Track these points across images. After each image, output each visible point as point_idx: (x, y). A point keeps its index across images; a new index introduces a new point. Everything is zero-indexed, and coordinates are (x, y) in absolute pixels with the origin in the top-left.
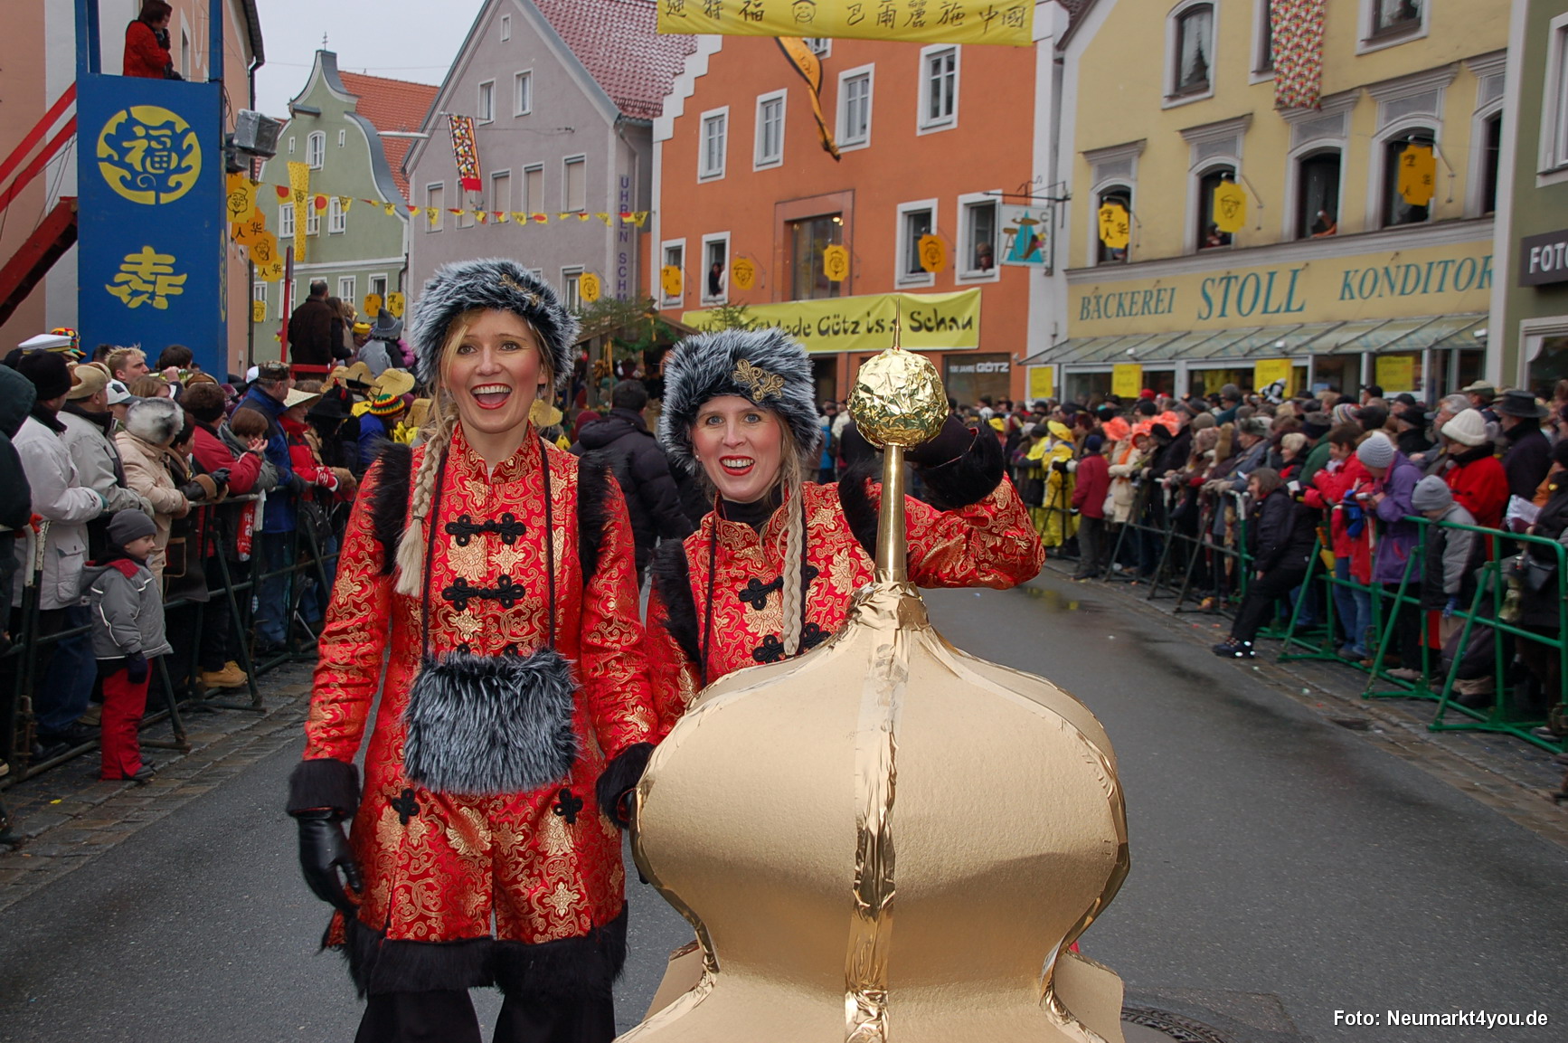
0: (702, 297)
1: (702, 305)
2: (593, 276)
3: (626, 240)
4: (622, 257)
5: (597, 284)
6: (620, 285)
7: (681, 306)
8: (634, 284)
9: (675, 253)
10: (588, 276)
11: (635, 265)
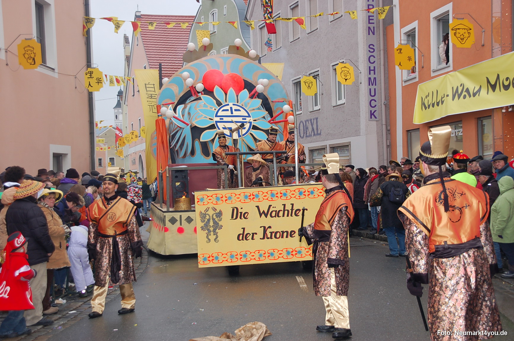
0: (432, 69)
1: (433, 75)
2: (347, 65)
3: (374, 34)
4: (371, 48)
5: (352, 70)
6: (370, 70)
7: (417, 80)
8: (382, 67)
9: (411, 35)
10: (343, 65)
11: (382, 52)
